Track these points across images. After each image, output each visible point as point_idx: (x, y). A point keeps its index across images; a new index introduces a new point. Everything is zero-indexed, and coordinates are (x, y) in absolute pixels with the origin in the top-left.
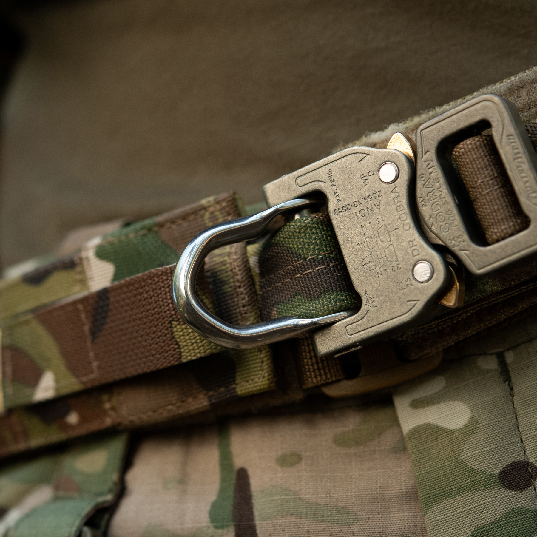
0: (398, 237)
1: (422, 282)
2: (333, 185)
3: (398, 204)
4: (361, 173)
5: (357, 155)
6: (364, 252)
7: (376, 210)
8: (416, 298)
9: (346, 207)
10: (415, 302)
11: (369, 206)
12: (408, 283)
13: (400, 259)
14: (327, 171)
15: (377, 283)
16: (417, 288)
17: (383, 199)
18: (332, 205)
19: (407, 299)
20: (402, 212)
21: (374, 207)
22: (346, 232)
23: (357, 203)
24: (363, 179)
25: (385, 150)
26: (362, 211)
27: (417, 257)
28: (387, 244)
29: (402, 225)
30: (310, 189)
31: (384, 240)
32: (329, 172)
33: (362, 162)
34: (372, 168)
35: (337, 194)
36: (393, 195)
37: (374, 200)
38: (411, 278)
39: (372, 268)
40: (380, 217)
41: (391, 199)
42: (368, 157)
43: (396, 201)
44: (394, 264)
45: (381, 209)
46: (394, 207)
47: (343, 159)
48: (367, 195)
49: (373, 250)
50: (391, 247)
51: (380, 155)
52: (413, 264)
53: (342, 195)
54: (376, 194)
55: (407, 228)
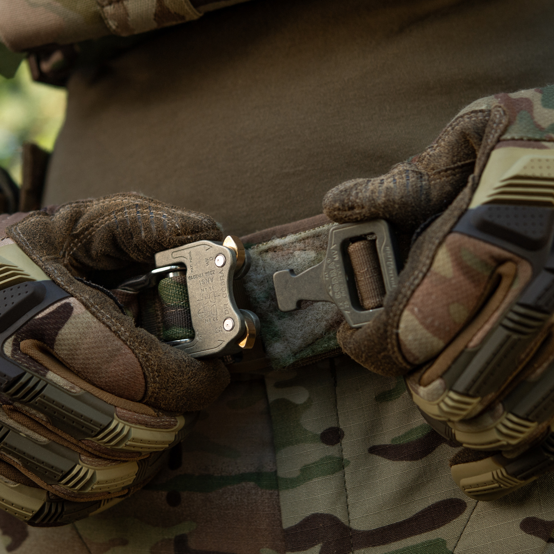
0: (220, 301)
1: (227, 331)
2: (191, 262)
3: (222, 281)
4: (206, 257)
5: (206, 246)
6: (200, 306)
7: (210, 282)
8: (222, 340)
9: (196, 276)
10: (222, 342)
11: (207, 278)
12: (220, 329)
13: (218, 314)
14: (189, 252)
15: (204, 326)
16: (224, 334)
17: (215, 276)
18: (189, 273)
19: (218, 339)
20: (224, 286)
21: (210, 280)
22: (193, 291)
23: (201, 275)
24: (207, 261)
25: (221, 246)
26: (203, 281)
27: (227, 315)
28: (213, 304)
29: (222, 294)
30: (178, 261)
31: (212, 301)
32: (190, 253)
33: (207, 251)
34: (212, 256)
35: (192, 267)
36: (220, 275)
37: (210, 275)
38: (222, 327)
39: (203, 316)
40: (212, 286)
41: (219, 277)
42: (211, 248)
43: (221, 279)
44: (215, 316)
45: (213, 282)
46: (220, 282)
47: (198, 247)
48: (207, 271)
49: (205, 306)
50: (215, 306)
51: (217, 249)
52: (225, 319)
53: (194, 269)
54: (212, 272)
55: (225, 296)
